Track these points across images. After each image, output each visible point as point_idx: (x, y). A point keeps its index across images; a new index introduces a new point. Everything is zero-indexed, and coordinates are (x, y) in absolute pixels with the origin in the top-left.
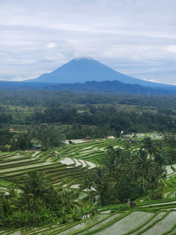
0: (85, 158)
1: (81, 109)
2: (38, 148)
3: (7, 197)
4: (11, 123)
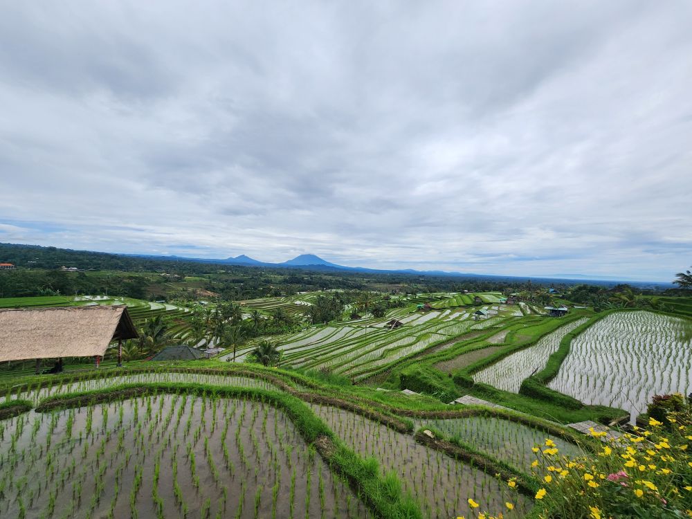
1: (306, 277)
2: (284, 296)
4: (272, 284)
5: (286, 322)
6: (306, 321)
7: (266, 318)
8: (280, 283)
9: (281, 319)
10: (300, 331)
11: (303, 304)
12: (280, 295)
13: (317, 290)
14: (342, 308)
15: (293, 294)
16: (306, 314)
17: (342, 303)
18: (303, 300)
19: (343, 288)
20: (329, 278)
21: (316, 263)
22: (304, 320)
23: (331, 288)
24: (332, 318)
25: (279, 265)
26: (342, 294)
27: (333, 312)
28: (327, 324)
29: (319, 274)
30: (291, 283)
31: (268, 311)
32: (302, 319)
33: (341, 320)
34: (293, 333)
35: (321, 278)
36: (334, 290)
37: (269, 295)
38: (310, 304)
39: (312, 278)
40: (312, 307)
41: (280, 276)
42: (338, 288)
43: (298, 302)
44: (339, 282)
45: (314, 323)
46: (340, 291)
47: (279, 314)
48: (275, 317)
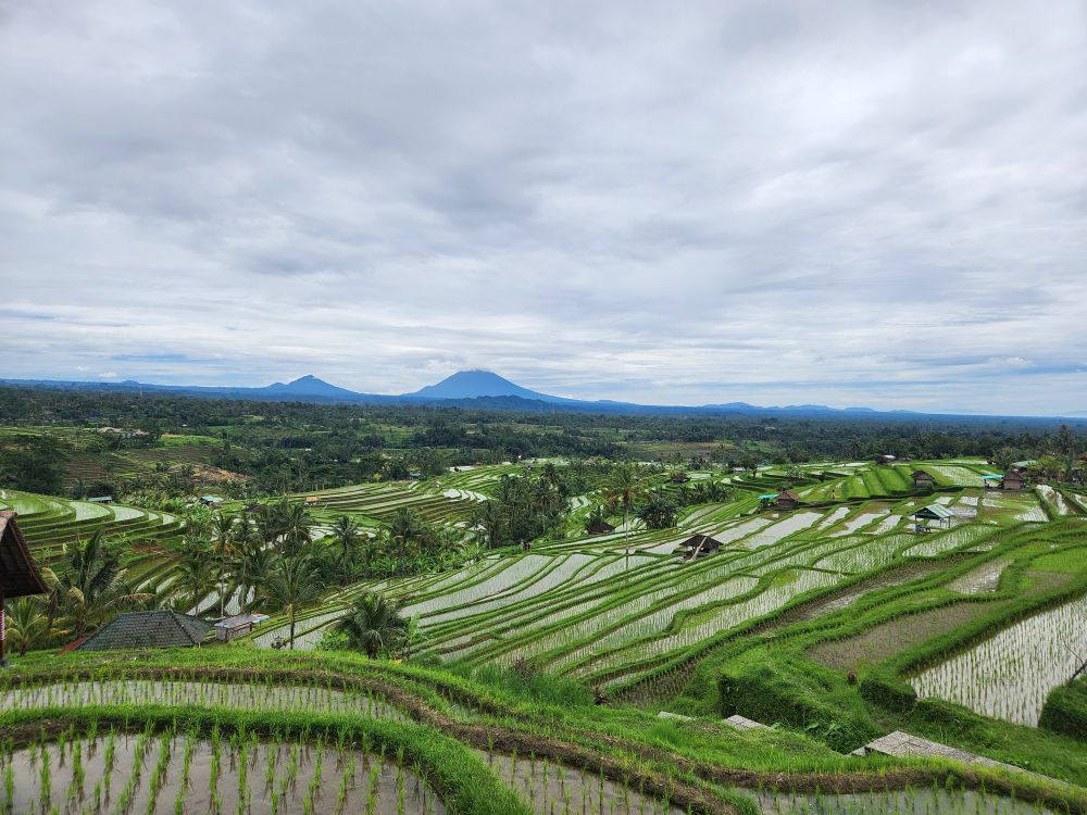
0: (474, 489)
1: (471, 429)
2: (415, 477)
3: (372, 539)
4: (384, 447)
5: (423, 544)
6: (473, 541)
7: (373, 536)
8: (406, 444)
9: (408, 535)
10: (458, 567)
11: (464, 497)
12: (406, 476)
13: (499, 460)
14: (564, 506)
15: (439, 473)
16: (474, 523)
17: (564, 491)
18: (464, 486)
19: (566, 455)
20: (531, 429)
21: (494, 393)
22: (467, 539)
23: (536, 455)
24: (541, 532)
25: (402, 399)
26: (563, 470)
27: (542, 517)
28: (527, 547)
29: (505, 419)
30: (436, 443)
31: (374, 517)
32: (462, 536)
33: (562, 537)
34: (442, 571)
35: (508, 431)
36: (542, 461)
37: (377, 476)
38: (482, 498)
39: (485, 432)
40: (489, 505)
41: (404, 428)
42: (554, 453)
43: (452, 493)
44: (556, 438)
45: (495, 544)
46: (559, 462)
47: (405, 524)
48: (394, 532)
